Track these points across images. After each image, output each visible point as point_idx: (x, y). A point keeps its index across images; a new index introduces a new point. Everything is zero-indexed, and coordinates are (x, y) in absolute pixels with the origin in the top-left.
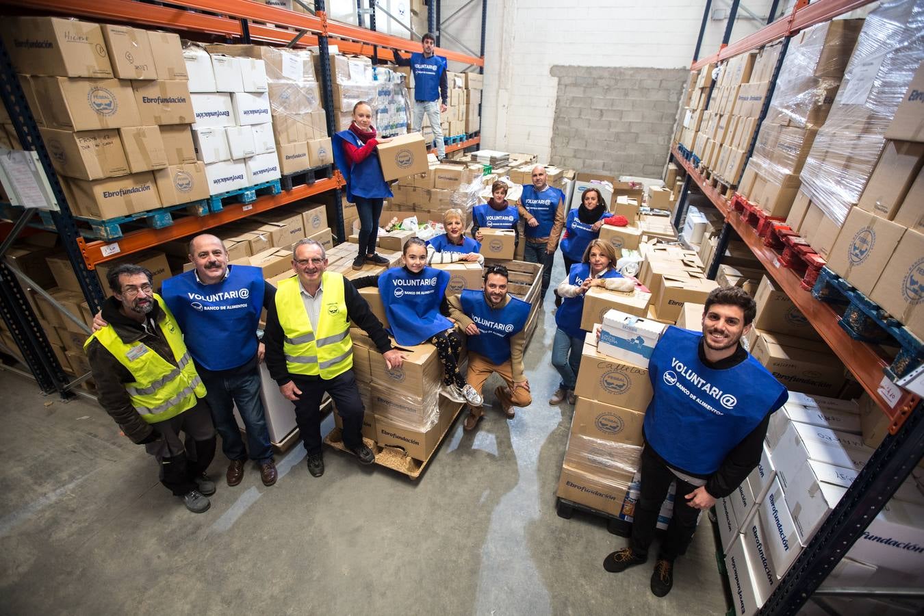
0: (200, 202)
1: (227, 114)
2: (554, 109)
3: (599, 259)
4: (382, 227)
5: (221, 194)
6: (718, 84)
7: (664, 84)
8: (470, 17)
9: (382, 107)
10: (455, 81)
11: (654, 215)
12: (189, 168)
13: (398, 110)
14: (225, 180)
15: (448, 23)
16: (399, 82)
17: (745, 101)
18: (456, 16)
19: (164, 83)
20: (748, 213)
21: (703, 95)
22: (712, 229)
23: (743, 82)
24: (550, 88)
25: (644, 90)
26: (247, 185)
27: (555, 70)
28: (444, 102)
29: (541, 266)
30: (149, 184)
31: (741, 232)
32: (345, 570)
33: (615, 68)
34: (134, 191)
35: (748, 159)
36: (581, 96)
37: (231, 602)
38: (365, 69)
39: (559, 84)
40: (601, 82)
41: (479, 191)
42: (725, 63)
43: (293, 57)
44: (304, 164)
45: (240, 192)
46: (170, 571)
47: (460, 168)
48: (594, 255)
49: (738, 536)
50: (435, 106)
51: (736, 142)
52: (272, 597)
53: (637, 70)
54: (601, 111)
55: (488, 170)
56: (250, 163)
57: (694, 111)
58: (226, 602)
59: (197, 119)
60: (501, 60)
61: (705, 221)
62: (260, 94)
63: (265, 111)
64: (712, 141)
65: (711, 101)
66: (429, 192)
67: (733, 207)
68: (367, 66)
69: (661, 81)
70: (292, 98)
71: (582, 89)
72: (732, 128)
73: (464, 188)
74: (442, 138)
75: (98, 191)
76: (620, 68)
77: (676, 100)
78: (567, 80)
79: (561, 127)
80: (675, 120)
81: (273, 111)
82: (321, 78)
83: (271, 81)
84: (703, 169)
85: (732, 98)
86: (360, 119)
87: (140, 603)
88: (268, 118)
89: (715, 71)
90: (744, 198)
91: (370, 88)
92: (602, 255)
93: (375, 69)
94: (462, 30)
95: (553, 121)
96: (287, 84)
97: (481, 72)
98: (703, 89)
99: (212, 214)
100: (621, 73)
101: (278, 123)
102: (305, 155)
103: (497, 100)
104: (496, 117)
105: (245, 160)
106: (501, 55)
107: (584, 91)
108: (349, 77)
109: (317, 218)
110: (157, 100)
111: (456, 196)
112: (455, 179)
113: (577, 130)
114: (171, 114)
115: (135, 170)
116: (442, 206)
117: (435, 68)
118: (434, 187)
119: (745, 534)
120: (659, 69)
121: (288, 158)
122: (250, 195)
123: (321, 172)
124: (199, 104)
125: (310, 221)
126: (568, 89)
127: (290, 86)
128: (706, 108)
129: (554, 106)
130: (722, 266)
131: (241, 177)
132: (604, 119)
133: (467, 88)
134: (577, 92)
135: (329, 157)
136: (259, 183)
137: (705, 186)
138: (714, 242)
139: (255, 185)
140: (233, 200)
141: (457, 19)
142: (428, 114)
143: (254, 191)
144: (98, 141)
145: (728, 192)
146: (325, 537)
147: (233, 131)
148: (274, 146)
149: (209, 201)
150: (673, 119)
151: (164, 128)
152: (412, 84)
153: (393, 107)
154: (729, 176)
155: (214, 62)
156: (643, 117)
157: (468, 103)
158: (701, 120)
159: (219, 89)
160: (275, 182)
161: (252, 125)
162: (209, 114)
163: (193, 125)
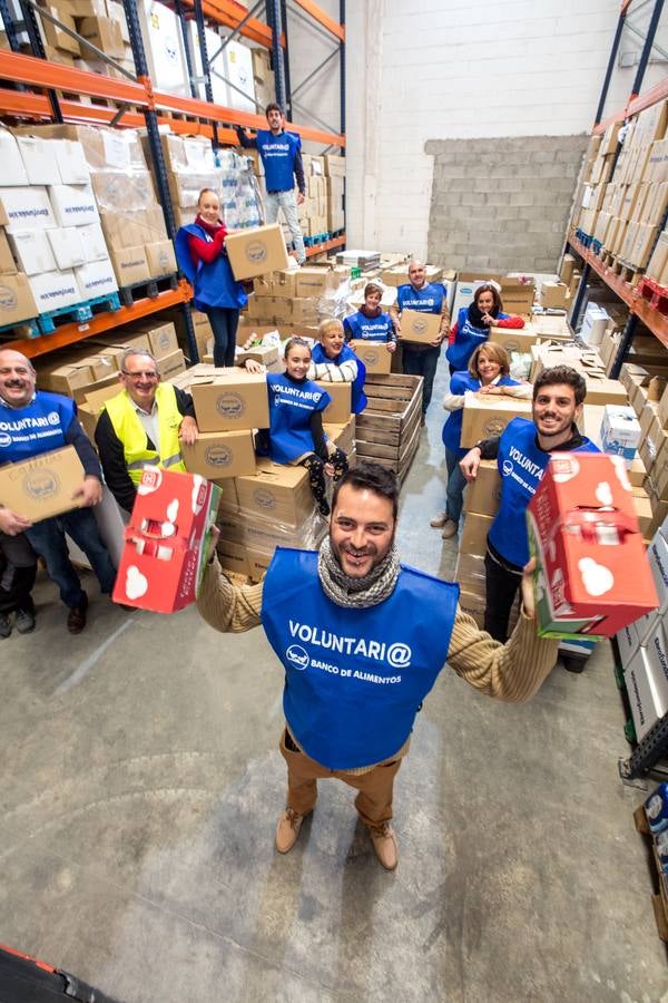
0: (28, 322)
1: (45, 212)
2: (430, 196)
3: (488, 365)
4: (240, 346)
5: (51, 312)
6: (625, 149)
7: (560, 155)
8: (325, 83)
9: (228, 201)
10: (312, 166)
11: (547, 315)
12: (9, 281)
13: (248, 204)
14: (53, 294)
15: (299, 92)
16: (246, 168)
17: (658, 164)
18: (309, 83)
20: (658, 298)
21: (607, 164)
22: (614, 325)
23: (656, 138)
24: (424, 170)
25: (536, 166)
26: (80, 300)
27: (432, 146)
28: (301, 191)
29: (421, 379)
31: (648, 322)
32: (228, 706)
33: (502, 139)
35: (659, 233)
36: (462, 177)
37: (114, 742)
38: (204, 152)
39: (435, 164)
40: (486, 159)
41: (347, 297)
42: (634, 119)
43: (117, 139)
44: (144, 274)
45: (73, 309)
46: (47, 717)
47: (323, 271)
48: (483, 361)
49: (639, 648)
50: (291, 197)
51: (645, 216)
52: (155, 736)
53: (528, 139)
54: (485, 194)
55: (356, 273)
56: (80, 273)
57: (595, 185)
58: (109, 742)
59: (10, 220)
60: (365, 138)
61: (606, 317)
62: (81, 186)
63: (91, 208)
64: (616, 219)
65: (616, 171)
66: (290, 302)
67: (641, 294)
68: (207, 148)
69: (556, 153)
70: (121, 192)
71: (462, 168)
72: (640, 200)
73: (330, 295)
74: (302, 237)
76: (508, 138)
77: (573, 176)
78: (446, 159)
79: (438, 218)
80: (572, 201)
81: (100, 208)
82: (152, 166)
83: (94, 170)
84: (605, 255)
85: (642, 162)
86: (206, 210)
87: (21, 748)
88: (95, 216)
89: (622, 130)
90: (654, 281)
91: (212, 177)
92: (490, 361)
93: (216, 154)
94: (317, 100)
95: (428, 211)
96: (112, 174)
97: (343, 154)
98: (606, 156)
99: (44, 336)
100: (508, 145)
101: (108, 223)
102: (143, 262)
103: (363, 189)
104: (363, 211)
105: (73, 270)
106: (365, 131)
107: (466, 171)
108: (186, 163)
109: (165, 339)
111: (321, 305)
112: (319, 285)
113: (458, 221)
116: (307, 318)
117: (287, 147)
118: (296, 296)
119: (647, 647)
120: (553, 137)
121: (124, 266)
122: (85, 313)
123: (164, 283)
124: (9, 202)
125: (158, 341)
126: (446, 168)
127: (117, 176)
128: (610, 181)
129: (430, 191)
130: (626, 365)
131: (71, 291)
132: (489, 204)
133: (327, 175)
134: (457, 173)
135: (172, 264)
136: (94, 297)
137: (607, 275)
138: (617, 339)
139: (91, 300)
140: (66, 318)
141: (310, 86)
142: (283, 209)
143: (89, 307)
145: (635, 277)
146: (204, 675)
147: (55, 234)
148: (107, 253)
149: (38, 320)
150: (571, 200)
152: (262, 171)
153: (241, 202)
154: (635, 258)
155: (22, 145)
156: (535, 200)
157: (329, 194)
158: (603, 195)
159: (33, 183)
160: (112, 295)
161: (77, 226)
162: (24, 214)
163: (7, 228)
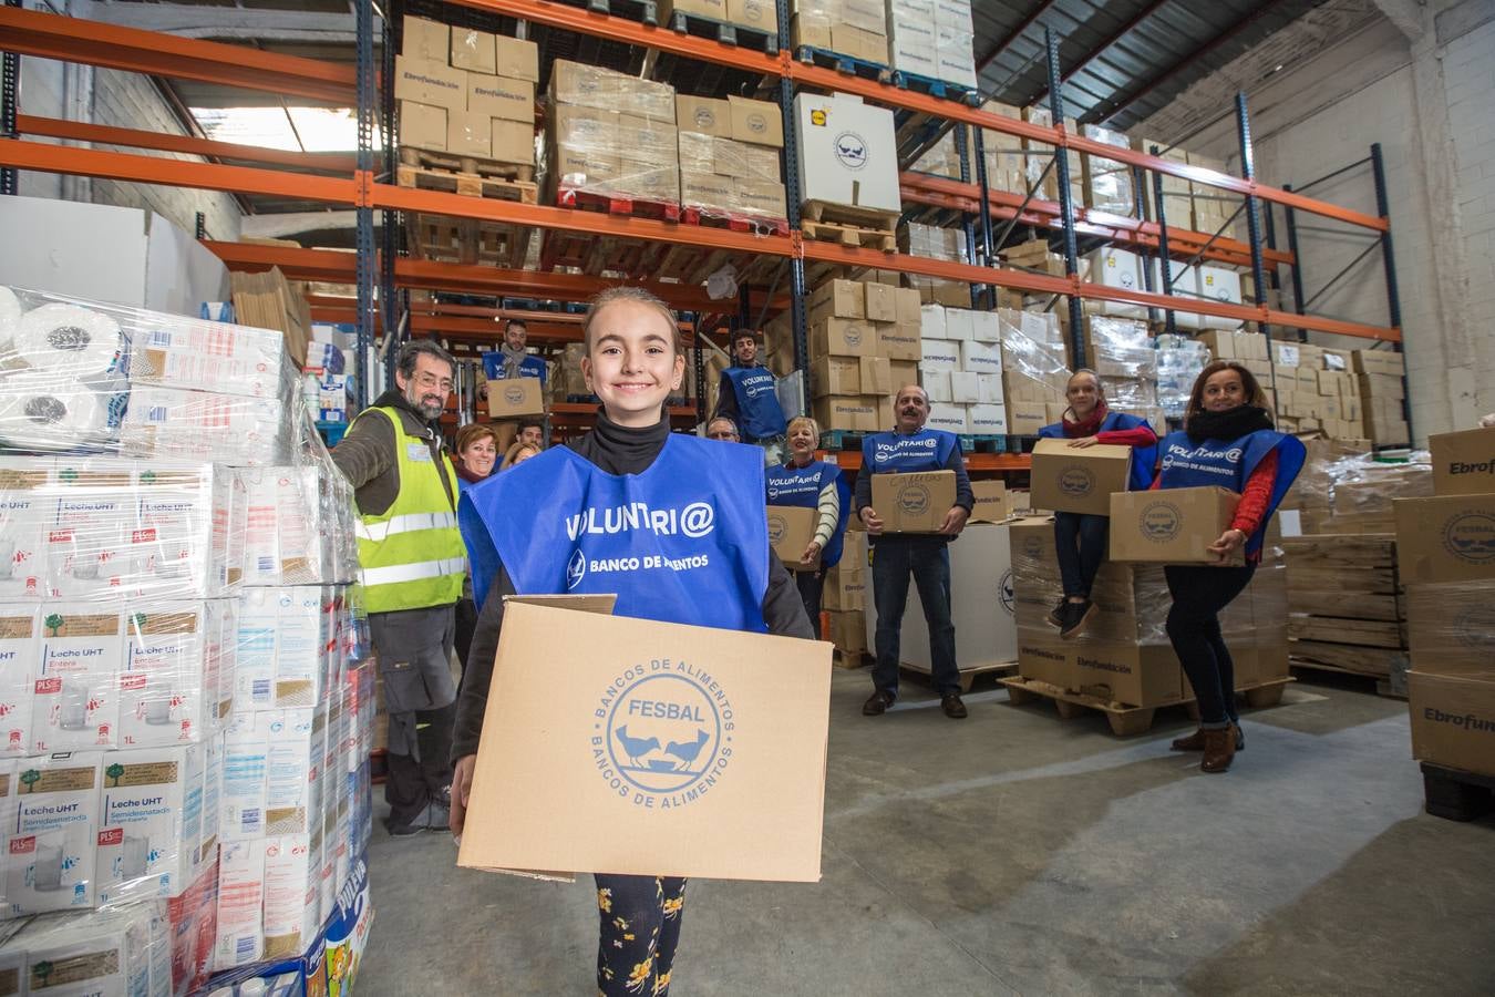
1: (954, 359)
8: (1359, 283)
10: (1326, 359)
18: (1333, 287)
19: (900, 326)
26: (965, 433)
30: (872, 408)
34: (859, 411)
43: (1038, 316)
56: (972, 410)
59: (924, 360)
60: (1442, 323)
62: (990, 344)
63: (995, 362)
68: (1141, 331)
73: (1320, 467)
75: (834, 404)
81: (1004, 365)
88: (998, 369)
93: (1154, 337)
94: (1349, 303)
97: (1398, 347)
101: (1009, 377)
102: (1041, 418)
103: (1445, 388)
105: (966, 405)
110: (893, 339)
114: (902, 352)
115: (863, 392)
121: (1018, 416)
124: (927, 348)
131: (960, 422)
133: (1358, 372)
136: (980, 433)
139: (976, 436)
143: (972, 441)
144: (843, 365)
147: (957, 375)
148: (1002, 400)
151: (894, 362)
155: (948, 314)
159: (950, 337)
160: (1001, 436)
161: (978, 373)
162: (936, 358)
163: (920, 363)
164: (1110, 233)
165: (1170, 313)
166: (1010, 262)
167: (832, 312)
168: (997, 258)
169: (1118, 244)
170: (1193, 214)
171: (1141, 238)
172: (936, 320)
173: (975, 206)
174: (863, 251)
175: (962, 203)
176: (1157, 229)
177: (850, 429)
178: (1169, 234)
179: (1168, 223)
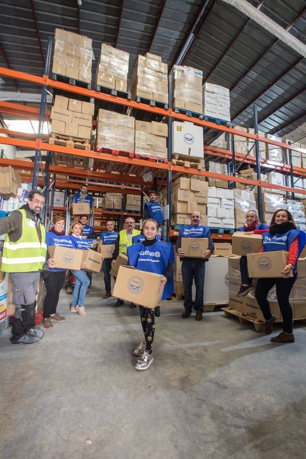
14: (214, 223)
19: (201, 193)
26: (221, 227)
34: (186, 218)
43: (246, 193)
45: (218, 229)
56: (223, 220)
59: (209, 203)
62: (231, 200)
63: (232, 205)
68: (281, 198)
75: (178, 216)
81: (235, 206)
82: (257, 200)
88: (233, 208)
93: (286, 200)
101: (237, 211)
105: (222, 219)
110: (199, 197)
114: (201, 201)
115: (188, 213)
121: (239, 222)
122: (221, 231)
124: (210, 200)
131: (219, 224)
136: (226, 228)
139: (224, 228)
140: (215, 231)
143: (223, 230)
144: (182, 204)
147: (219, 209)
148: (234, 217)
151: (199, 204)
155: (217, 190)
159: (217, 197)
160: (232, 229)
161: (226, 209)
162: (212, 203)
163: (207, 205)
164: (274, 167)
165: (293, 194)
166: (241, 175)
167: (180, 187)
168: (237, 173)
169: (277, 171)
170: (302, 163)
171: (284, 169)
172: (213, 191)
173: (231, 157)
174: (191, 169)
175: (227, 156)
176: (290, 167)
177: (183, 224)
178: (293, 168)
179: (293, 165)
